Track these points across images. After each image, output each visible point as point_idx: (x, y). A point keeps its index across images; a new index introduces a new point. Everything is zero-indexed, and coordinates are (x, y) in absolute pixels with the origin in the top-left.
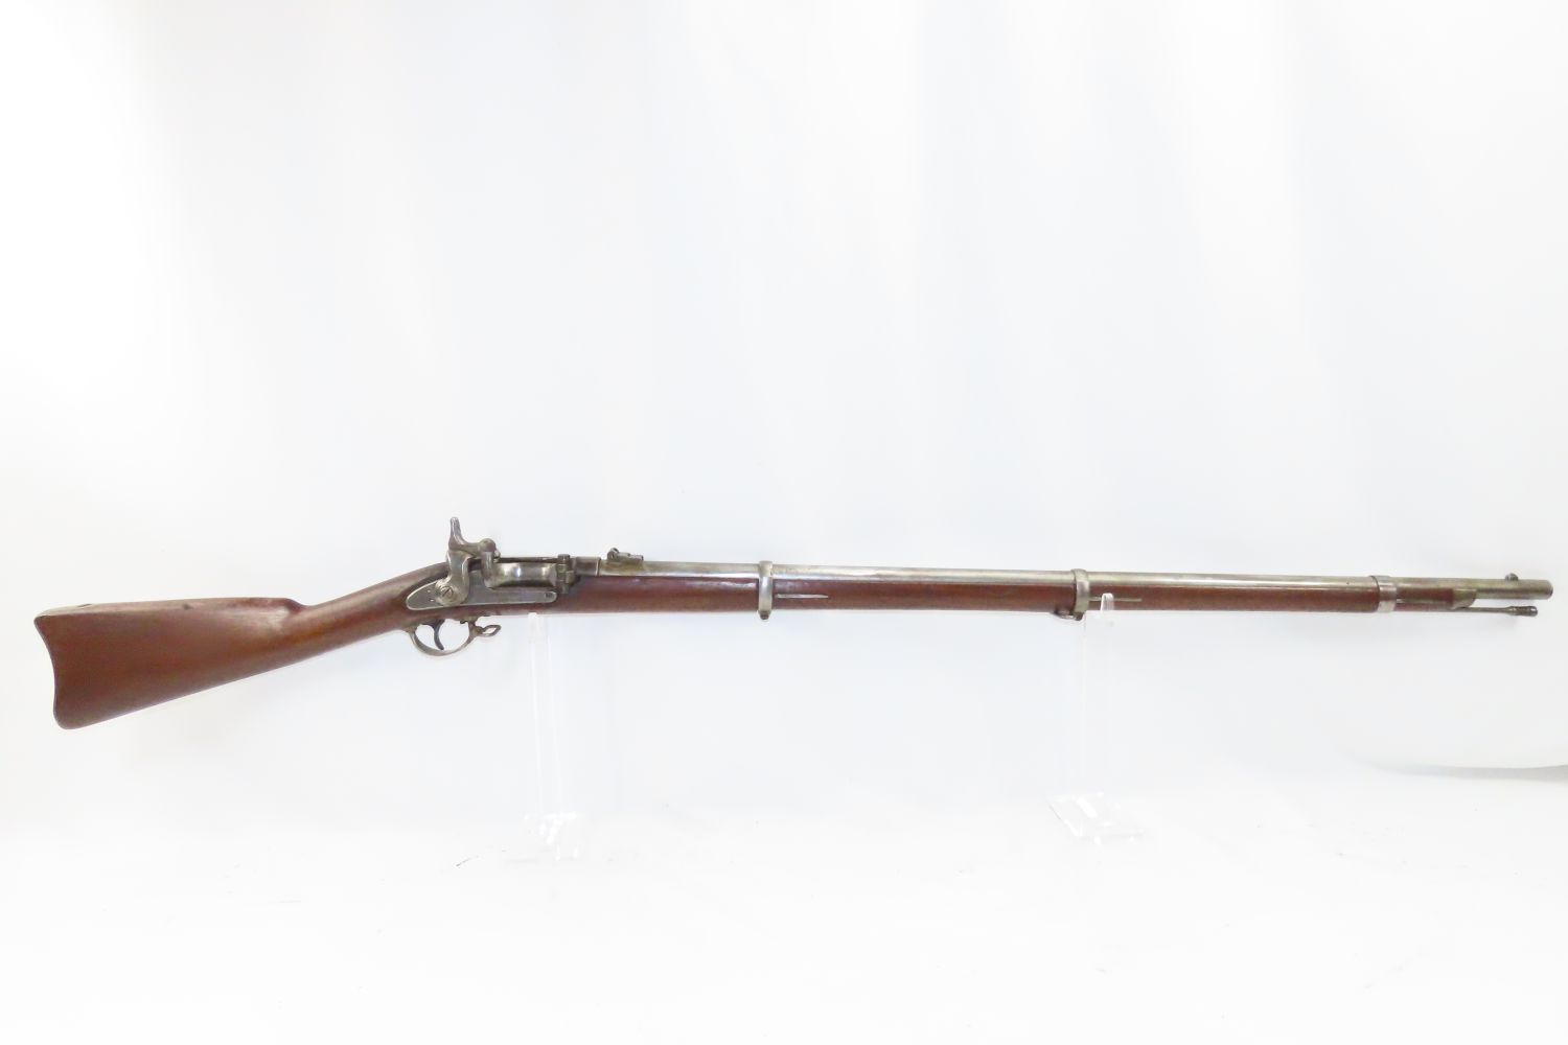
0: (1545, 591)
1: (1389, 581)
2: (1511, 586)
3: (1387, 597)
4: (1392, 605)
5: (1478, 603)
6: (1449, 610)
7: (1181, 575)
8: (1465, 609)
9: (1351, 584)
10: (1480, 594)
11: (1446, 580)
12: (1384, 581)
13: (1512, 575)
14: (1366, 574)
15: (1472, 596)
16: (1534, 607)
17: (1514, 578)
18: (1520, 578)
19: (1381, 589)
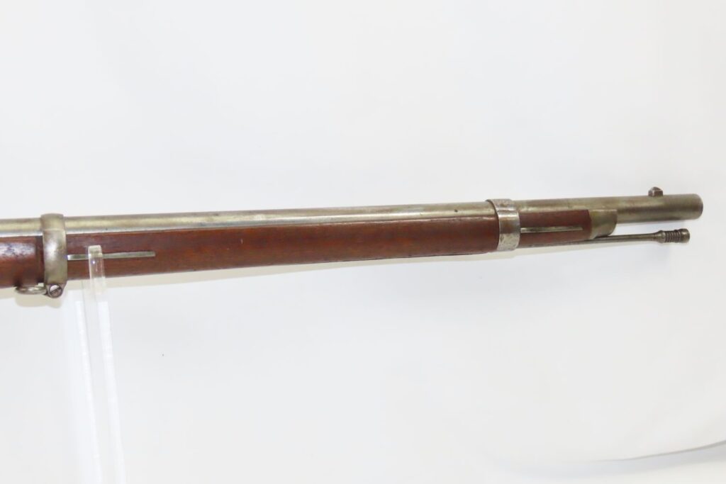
0: (692, 207)
1: (511, 206)
2: (655, 203)
3: (509, 228)
4: (515, 238)
5: (620, 230)
6: (587, 241)
7: (217, 214)
8: (606, 237)
9: (460, 213)
10: (620, 217)
11: (580, 201)
12: (502, 206)
13: (656, 189)
14: (482, 199)
15: (612, 220)
16: (686, 230)
17: (657, 193)
18: (665, 193)
19: (500, 216)
